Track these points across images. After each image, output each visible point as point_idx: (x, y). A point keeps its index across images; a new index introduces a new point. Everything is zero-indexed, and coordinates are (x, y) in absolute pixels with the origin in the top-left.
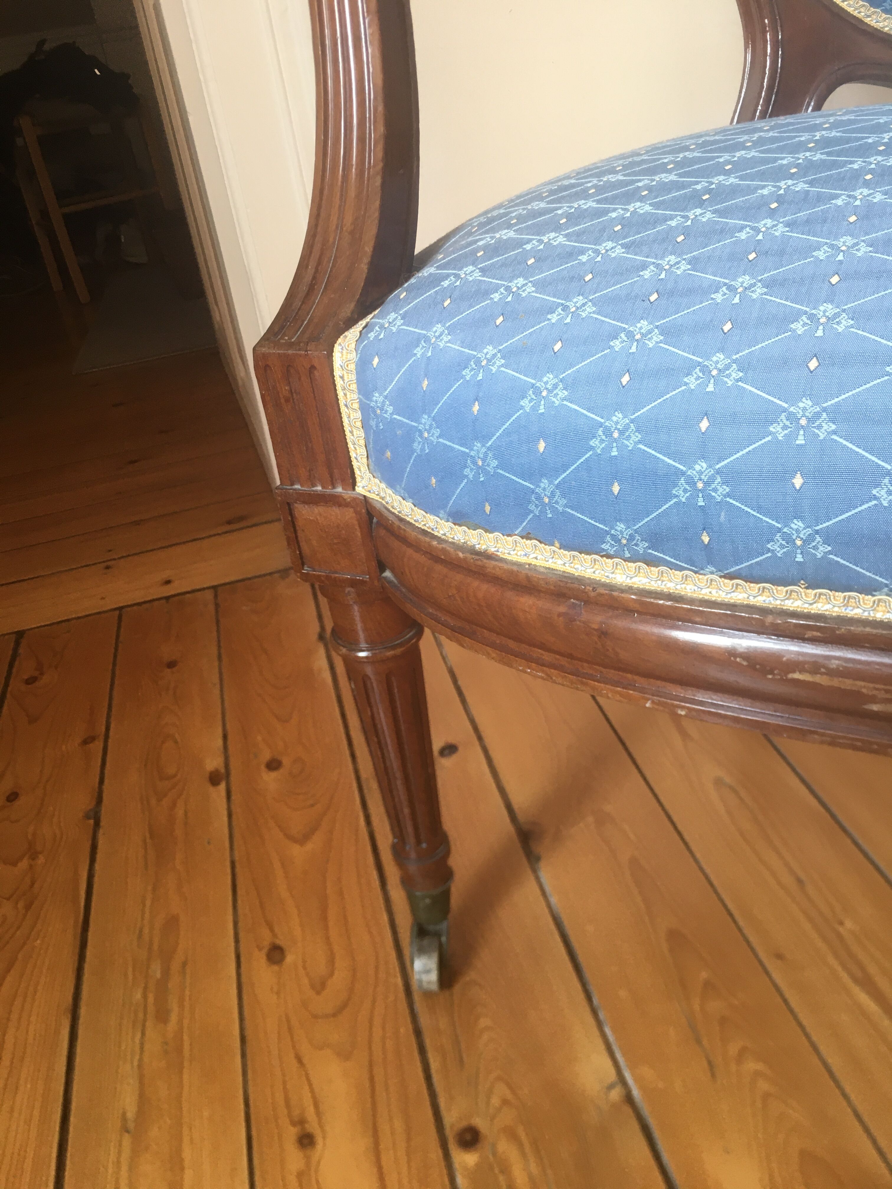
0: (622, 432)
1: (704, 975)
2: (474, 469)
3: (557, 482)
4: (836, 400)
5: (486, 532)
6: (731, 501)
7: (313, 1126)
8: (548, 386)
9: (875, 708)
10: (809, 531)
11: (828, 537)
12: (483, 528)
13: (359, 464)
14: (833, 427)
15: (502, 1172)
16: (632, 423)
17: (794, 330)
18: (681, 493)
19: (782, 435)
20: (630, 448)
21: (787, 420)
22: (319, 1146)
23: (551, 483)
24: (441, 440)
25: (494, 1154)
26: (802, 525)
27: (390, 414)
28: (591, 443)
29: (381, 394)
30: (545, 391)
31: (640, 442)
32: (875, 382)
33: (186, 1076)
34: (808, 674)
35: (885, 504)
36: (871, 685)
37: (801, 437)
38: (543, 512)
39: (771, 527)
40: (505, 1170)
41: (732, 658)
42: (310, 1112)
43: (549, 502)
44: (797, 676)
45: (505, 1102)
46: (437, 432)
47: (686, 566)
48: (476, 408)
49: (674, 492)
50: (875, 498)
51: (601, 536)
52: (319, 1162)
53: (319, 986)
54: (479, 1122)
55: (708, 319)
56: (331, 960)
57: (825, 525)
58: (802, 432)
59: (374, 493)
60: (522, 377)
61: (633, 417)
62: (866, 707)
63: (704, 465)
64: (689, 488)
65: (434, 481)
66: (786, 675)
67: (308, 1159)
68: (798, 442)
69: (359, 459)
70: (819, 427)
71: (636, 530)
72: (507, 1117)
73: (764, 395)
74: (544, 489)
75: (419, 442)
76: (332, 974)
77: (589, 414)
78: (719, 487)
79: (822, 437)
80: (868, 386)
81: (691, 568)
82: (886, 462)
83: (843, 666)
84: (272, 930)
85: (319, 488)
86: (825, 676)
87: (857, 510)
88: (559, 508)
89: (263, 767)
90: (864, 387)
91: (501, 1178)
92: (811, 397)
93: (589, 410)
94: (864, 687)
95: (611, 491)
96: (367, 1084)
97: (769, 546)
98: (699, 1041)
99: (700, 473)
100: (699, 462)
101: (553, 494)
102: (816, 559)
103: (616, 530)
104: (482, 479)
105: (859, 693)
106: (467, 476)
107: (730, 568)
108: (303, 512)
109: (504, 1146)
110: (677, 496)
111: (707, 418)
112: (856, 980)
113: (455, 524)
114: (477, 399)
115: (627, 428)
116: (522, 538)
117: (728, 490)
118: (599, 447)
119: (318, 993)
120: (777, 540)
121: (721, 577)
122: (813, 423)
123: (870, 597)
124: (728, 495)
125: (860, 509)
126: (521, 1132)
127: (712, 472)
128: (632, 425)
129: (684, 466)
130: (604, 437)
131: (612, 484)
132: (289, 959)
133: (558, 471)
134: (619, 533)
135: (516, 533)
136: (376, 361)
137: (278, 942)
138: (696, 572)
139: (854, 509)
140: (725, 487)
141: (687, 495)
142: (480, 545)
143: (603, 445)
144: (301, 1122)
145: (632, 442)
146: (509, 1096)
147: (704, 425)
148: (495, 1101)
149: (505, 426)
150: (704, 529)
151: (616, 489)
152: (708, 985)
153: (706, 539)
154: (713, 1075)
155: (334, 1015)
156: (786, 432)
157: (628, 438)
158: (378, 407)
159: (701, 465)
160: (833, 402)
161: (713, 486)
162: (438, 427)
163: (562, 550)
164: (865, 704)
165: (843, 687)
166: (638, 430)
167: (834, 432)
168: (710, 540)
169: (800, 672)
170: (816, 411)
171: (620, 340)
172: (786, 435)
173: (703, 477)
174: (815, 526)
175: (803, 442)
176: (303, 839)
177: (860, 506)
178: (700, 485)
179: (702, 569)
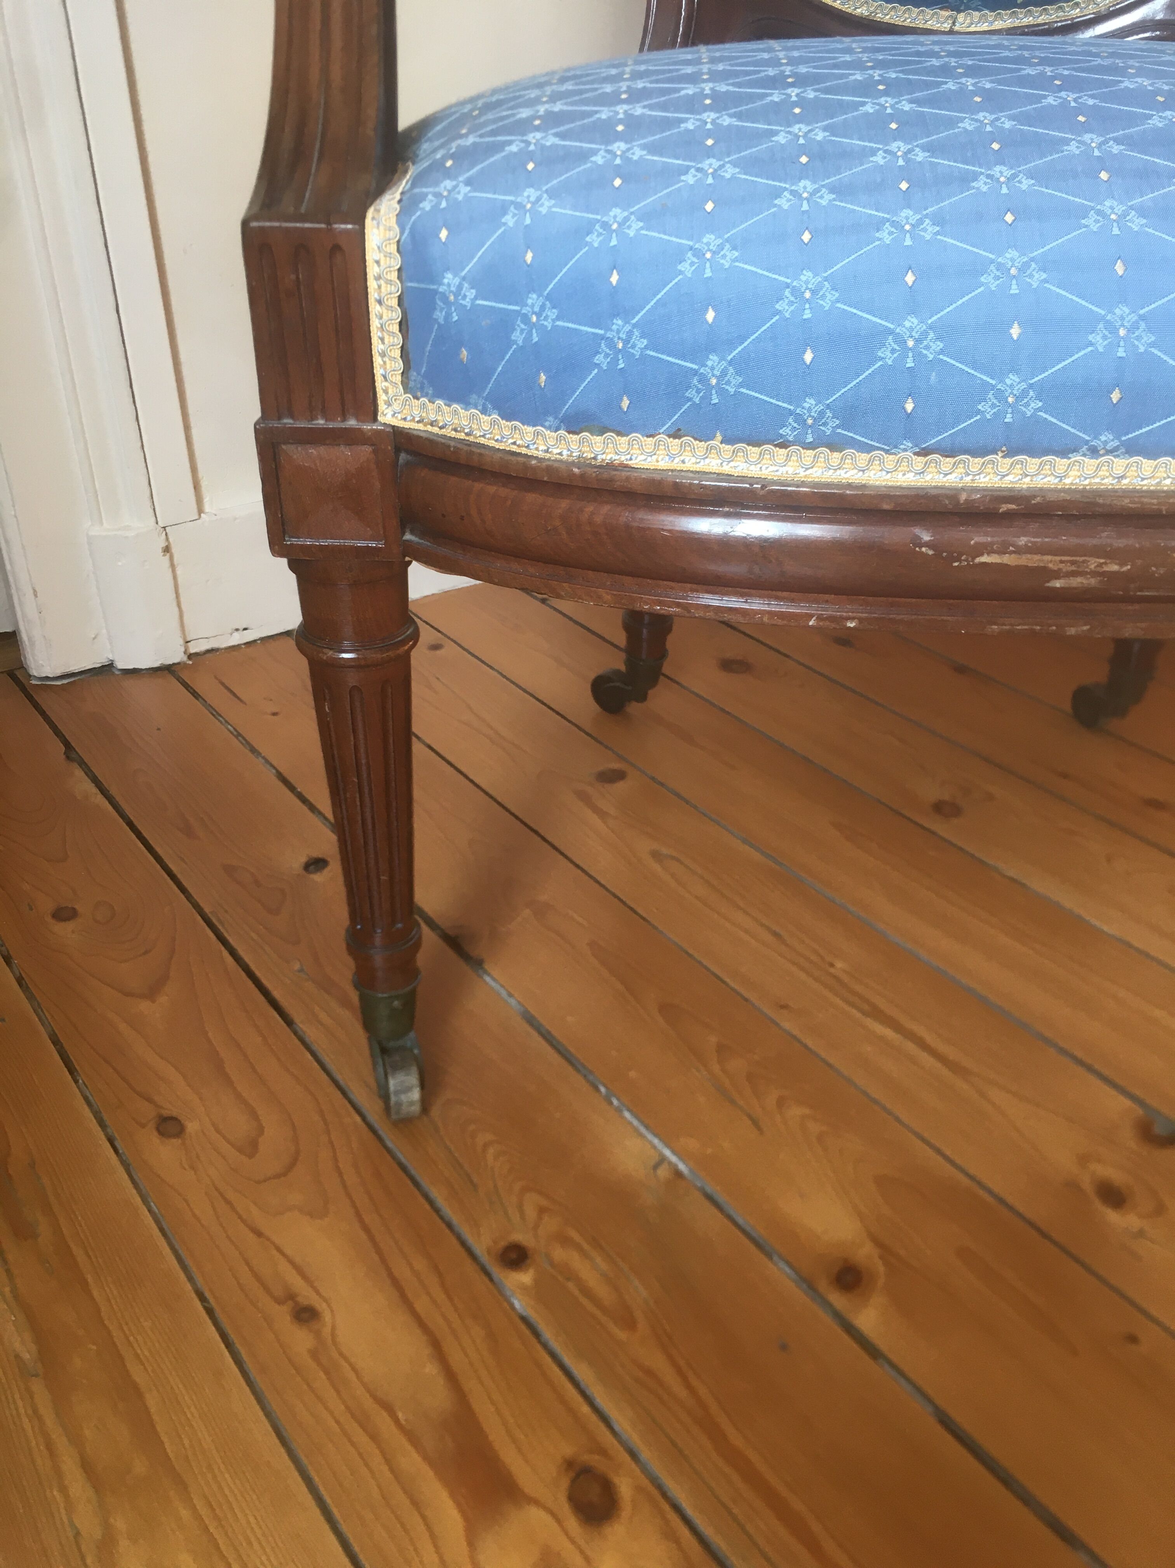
0: (814, 292)
1: (713, 1039)
2: (611, 354)
3: (729, 358)
4: (1042, 250)
5: (618, 435)
6: (945, 358)
7: (307, 1296)
8: (711, 247)
9: (1058, 584)
10: (1023, 386)
11: (1041, 391)
12: (613, 431)
13: (386, 384)
14: (1044, 276)
15: (568, 1279)
16: (825, 281)
17: (978, 188)
18: (887, 355)
19: (994, 285)
20: (827, 308)
21: (998, 270)
22: (327, 1317)
23: (722, 359)
24: (559, 323)
25: (552, 1264)
26: (1018, 380)
27: (472, 300)
28: (777, 306)
29: (455, 275)
30: (708, 253)
31: (837, 301)
32: (1075, 233)
33: (95, 1293)
34: (996, 556)
35: (1101, 350)
36: (1058, 558)
37: (1014, 287)
38: (707, 397)
39: (985, 384)
40: (570, 1275)
41: (917, 549)
42: (298, 1284)
43: (718, 383)
44: (985, 559)
45: (542, 1211)
46: (554, 313)
47: (877, 445)
48: (614, 279)
49: (880, 354)
50: (1091, 344)
51: (781, 417)
52: (333, 1335)
53: (250, 1148)
54: (519, 1237)
55: (879, 180)
56: (253, 1114)
57: (1040, 377)
58: (1014, 282)
59: (413, 420)
60: (674, 239)
61: (825, 275)
62: (1048, 585)
63: (915, 321)
64: (898, 348)
65: (543, 377)
66: (973, 559)
67: (318, 1334)
68: (1012, 292)
69: (389, 377)
70: (1031, 276)
71: (828, 405)
72: (550, 1224)
73: (968, 247)
74: (712, 368)
75: (522, 331)
76: (261, 1130)
77: (770, 275)
78: (931, 344)
79: (1035, 285)
80: (1069, 236)
81: (883, 446)
82: (1100, 308)
83: (1031, 542)
84: (149, 1100)
85: (321, 422)
86: (1013, 555)
87: (1074, 358)
88: (730, 389)
89: (49, 919)
90: (1066, 238)
91: (571, 1285)
92: (1016, 247)
93: (769, 270)
94: (1051, 561)
95: (803, 360)
96: (363, 1236)
97: (980, 407)
98: (732, 1102)
99: (911, 329)
100: (909, 318)
101: (724, 373)
102: (1025, 417)
103: (803, 408)
104: (622, 366)
105: (1045, 569)
106: (598, 364)
107: (930, 440)
108: (295, 457)
109: (559, 1254)
110: (883, 358)
111: (912, 272)
112: (865, 1013)
113: (569, 432)
114: (615, 268)
115: (820, 286)
116: (669, 436)
117: (942, 345)
118: (787, 310)
119: (251, 1156)
120: (990, 399)
121: (915, 454)
122: (1024, 273)
123: (1065, 460)
124: (942, 352)
125: (1076, 356)
126: (574, 1234)
127: (925, 327)
128: (826, 283)
129: (892, 323)
130: (792, 299)
131: (804, 352)
132: (192, 1127)
133: (732, 344)
134: (806, 411)
135: (661, 431)
136: (444, 234)
137: (165, 1113)
138: (887, 452)
139: (1071, 356)
140: (939, 343)
141: (895, 355)
142: (604, 455)
143: (792, 308)
144: (291, 1297)
145: (828, 302)
146: (544, 1202)
147: (910, 278)
148: (531, 1213)
149: (659, 296)
150: (910, 396)
151: (808, 357)
152: (721, 1049)
153: (909, 407)
154: (759, 1129)
155: (285, 1174)
156: (998, 282)
157: (823, 297)
158: (451, 292)
159: (911, 322)
160: (1039, 252)
161: (925, 343)
162: (554, 308)
163: (724, 445)
164: (1048, 582)
165: (1030, 565)
166: (834, 288)
167: (1046, 281)
168: (914, 408)
169: (988, 554)
170: (1024, 260)
171: (785, 199)
172: (998, 285)
173: (914, 334)
174: (1031, 379)
175: (1017, 291)
176: (151, 993)
177: (1077, 353)
178: (911, 343)
179: (896, 447)
